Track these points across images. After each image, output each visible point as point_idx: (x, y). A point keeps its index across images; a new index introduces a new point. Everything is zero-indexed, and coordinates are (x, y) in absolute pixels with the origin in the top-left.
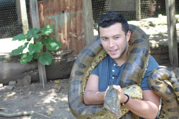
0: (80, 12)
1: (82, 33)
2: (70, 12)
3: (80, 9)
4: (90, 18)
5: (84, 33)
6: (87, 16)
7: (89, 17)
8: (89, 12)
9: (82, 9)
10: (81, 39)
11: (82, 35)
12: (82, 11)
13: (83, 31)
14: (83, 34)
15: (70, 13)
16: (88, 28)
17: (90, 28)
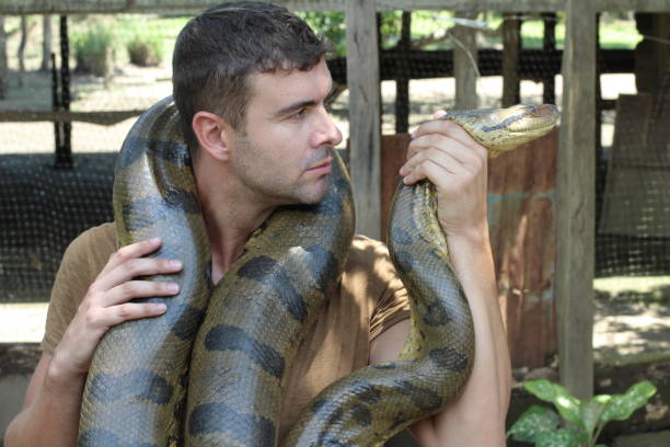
0: (541, 194)
1: (544, 283)
2: (505, 189)
3: (544, 182)
4: (584, 224)
5: (552, 281)
6: (571, 214)
7: (580, 217)
8: (583, 197)
9: (555, 185)
10: (538, 306)
11: (542, 290)
12: (551, 193)
13: (548, 273)
14: (548, 285)
15: (503, 194)
16: (573, 264)
17: (580, 264)
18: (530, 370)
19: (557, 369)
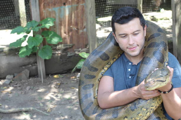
0: (81, 5)
1: (83, 27)
2: (72, 4)
3: (82, 1)
4: (92, 12)
5: (86, 26)
6: (89, 9)
7: (91, 10)
8: (92, 5)
9: (85, 2)
10: (83, 33)
11: (83, 29)
12: (84, 4)
13: (85, 24)
14: (85, 27)
15: (71, 5)
16: (90, 22)
17: (92, 22)
18: (82, 49)
19: (88, 48)
